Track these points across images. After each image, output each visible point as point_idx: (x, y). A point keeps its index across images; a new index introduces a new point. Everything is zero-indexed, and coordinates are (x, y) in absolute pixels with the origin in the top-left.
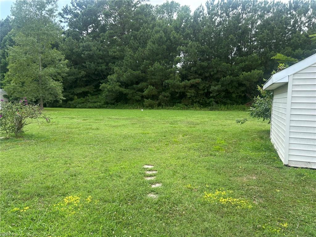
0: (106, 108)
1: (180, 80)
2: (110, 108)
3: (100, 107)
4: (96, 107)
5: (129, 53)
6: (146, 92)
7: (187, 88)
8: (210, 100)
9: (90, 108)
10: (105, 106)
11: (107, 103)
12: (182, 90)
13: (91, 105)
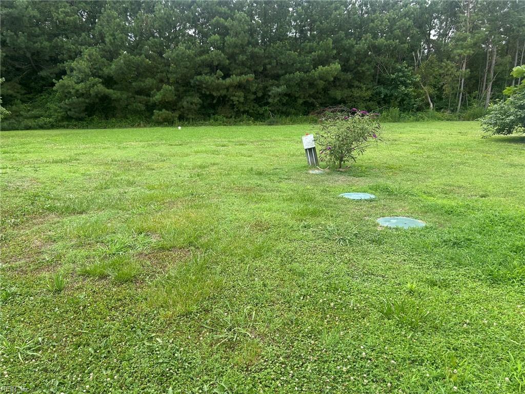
0: (67, 127)
1: (221, 75)
2: (75, 127)
3: (52, 127)
4: (41, 127)
5: (116, 21)
6: (158, 97)
7: (231, 90)
8: (263, 109)
9: (28, 128)
10: (65, 123)
11: (68, 118)
12: (224, 92)
13: (30, 123)
